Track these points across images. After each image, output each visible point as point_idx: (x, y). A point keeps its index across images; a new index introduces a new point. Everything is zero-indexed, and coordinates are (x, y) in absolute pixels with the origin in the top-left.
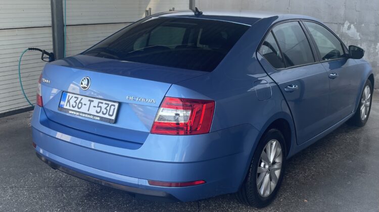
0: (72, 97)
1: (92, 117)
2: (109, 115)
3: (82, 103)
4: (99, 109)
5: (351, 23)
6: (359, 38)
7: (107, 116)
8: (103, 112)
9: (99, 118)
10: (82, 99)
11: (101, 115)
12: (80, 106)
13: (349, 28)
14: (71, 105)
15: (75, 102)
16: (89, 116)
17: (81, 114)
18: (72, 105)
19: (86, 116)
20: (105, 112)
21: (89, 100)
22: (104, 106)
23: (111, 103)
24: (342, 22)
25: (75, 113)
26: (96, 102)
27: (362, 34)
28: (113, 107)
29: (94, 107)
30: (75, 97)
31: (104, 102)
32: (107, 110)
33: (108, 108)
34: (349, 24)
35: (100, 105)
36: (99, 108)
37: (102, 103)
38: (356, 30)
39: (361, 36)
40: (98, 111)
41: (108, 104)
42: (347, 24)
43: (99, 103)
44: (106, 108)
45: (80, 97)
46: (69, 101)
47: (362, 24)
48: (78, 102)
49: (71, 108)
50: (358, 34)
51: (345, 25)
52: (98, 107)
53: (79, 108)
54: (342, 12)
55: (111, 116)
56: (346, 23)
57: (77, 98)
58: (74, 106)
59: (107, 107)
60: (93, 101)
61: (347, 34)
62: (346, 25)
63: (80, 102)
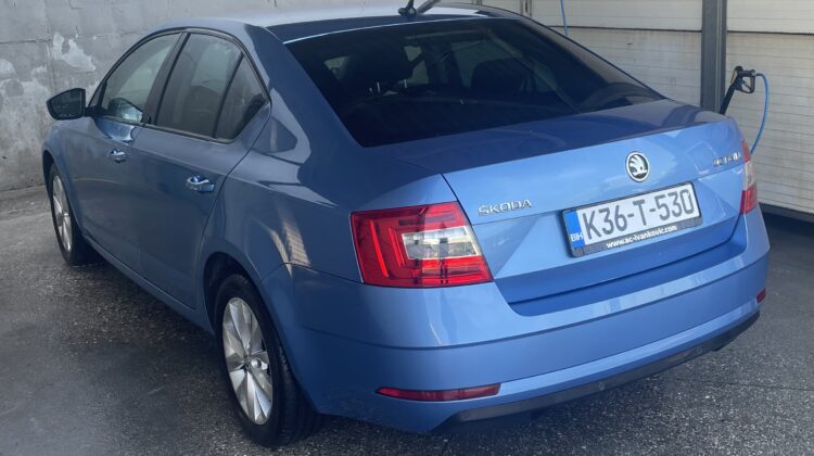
0: (594, 213)
1: (661, 231)
2: (688, 212)
3: (622, 216)
4: (663, 211)
5: (67, 36)
6: (94, 68)
7: (684, 216)
8: (673, 212)
9: (674, 228)
10: (617, 207)
11: (672, 219)
12: (621, 223)
13: (66, 48)
14: (601, 232)
15: (606, 220)
16: (654, 233)
17: (637, 238)
18: (604, 230)
19: (649, 234)
20: (677, 211)
21: (635, 203)
22: (669, 201)
23: (678, 190)
24: (46, 37)
25: (622, 242)
26: (649, 200)
27: (99, 58)
28: (685, 195)
29: (653, 210)
30: (601, 211)
31: (666, 192)
32: (678, 205)
33: (679, 201)
34: (63, 40)
35: (661, 201)
36: (663, 208)
37: (662, 197)
38: (82, 51)
39: (97, 62)
40: (665, 214)
41: (675, 194)
42: (58, 39)
43: (657, 198)
44: (675, 203)
45: (612, 206)
46: (590, 226)
47: (92, 35)
48: (612, 217)
49: (605, 237)
50: (89, 58)
51: (55, 43)
52: (659, 207)
53: (622, 229)
54: (40, 13)
55: (691, 211)
56: (55, 36)
57: (607, 210)
58: (608, 228)
59: (676, 199)
60: (643, 202)
61: (62, 61)
62: (58, 43)
63: (617, 216)
